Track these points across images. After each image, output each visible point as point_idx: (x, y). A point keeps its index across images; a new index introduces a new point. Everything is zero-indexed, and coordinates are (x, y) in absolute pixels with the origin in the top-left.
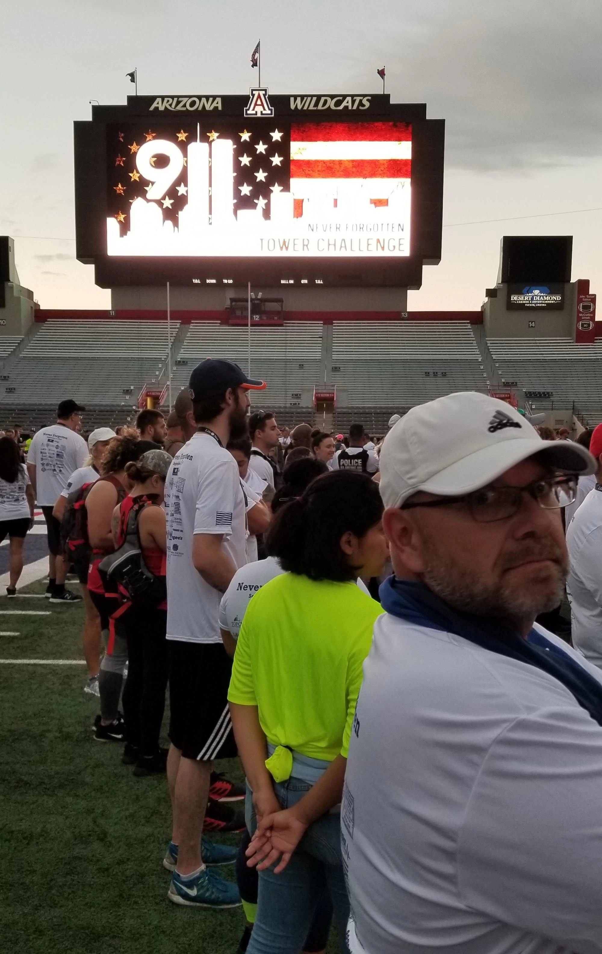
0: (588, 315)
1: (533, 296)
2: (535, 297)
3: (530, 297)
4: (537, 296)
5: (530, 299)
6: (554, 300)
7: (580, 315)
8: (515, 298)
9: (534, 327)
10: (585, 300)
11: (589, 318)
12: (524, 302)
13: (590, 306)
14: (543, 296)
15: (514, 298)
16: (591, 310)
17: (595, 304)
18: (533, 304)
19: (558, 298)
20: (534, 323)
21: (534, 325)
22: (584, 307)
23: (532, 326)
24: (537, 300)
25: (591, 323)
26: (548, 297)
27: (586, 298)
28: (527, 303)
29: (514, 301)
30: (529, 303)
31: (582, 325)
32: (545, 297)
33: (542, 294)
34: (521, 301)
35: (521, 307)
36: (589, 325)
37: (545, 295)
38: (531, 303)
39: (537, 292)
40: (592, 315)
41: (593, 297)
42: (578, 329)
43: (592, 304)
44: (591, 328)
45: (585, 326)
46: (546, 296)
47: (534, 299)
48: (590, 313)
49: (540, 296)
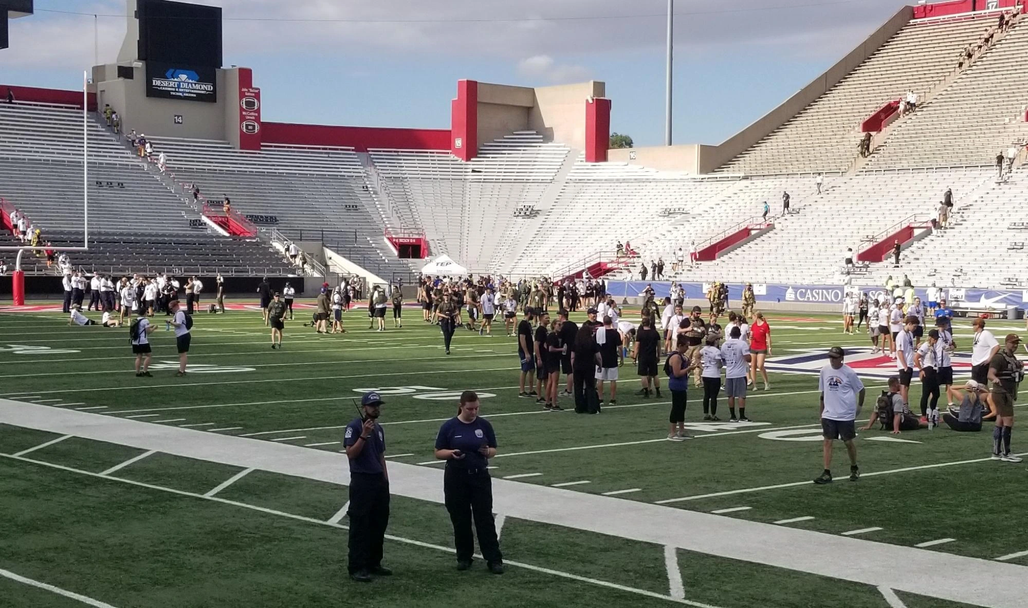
0: (253, 114)
1: (180, 82)
2: (181, 84)
3: (176, 83)
4: (184, 82)
5: (176, 86)
6: (205, 90)
7: (244, 113)
8: (158, 83)
9: (181, 123)
10: (249, 94)
11: (253, 118)
12: (169, 89)
13: (254, 102)
14: (191, 83)
15: (156, 82)
16: (256, 108)
17: (259, 100)
18: (181, 92)
19: (210, 87)
20: (180, 118)
21: (181, 121)
22: (247, 103)
23: (179, 123)
24: (185, 88)
25: (256, 124)
26: (197, 85)
27: (249, 92)
28: (173, 91)
29: (157, 86)
30: (175, 91)
31: (247, 126)
32: (193, 85)
33: (190, 81)
34: (165, 87)
35: (165, 95)
36: (254, 126)
37: (193, 81)
38: (178, 92)
39: (183, 77)
40: (257, 114)
41: (257, 91)
42: (241, 131)
43: (256, 101)
44: (256, 131)
45: (250, 127)
46: (195, 84)
47: (181, 87)
48: (255, 112)
49: (189, 83)
